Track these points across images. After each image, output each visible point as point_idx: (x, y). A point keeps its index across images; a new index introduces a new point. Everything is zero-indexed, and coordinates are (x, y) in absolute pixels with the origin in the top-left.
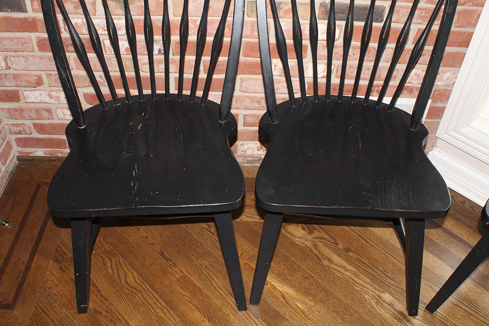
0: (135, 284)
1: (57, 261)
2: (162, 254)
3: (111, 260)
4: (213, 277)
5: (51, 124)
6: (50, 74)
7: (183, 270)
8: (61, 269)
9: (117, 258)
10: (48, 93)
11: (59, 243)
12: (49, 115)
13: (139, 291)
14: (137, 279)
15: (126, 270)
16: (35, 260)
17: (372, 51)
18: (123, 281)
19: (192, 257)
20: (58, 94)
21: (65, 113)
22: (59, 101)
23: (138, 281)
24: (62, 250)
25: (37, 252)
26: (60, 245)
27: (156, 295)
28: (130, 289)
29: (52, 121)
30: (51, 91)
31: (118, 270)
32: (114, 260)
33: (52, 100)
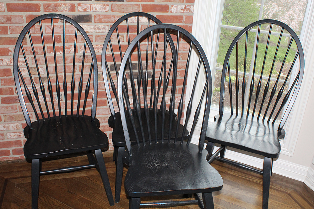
0: (58, 205)
1: (15, 203)
2: (69, 191)
3: (43, 198)
4: (96, 196)
5: (3, 142)
6: (5, 115)
7: (81, 196)
8: (18, 205)
9: (47, 197)
10: (3, 125)
11: (14, 195)
12: (3, 137)
13: (61, 207)
14: (59, 203)
15: (52, 200)
16: (3, 204)
17: (150, 90)
18: (52, 204)
19: (84, 190)
20: (9, 125)
21: (11, 135)
22: (9, 129)
23: (60, 203)
24: (16, 198)
25: (3, 201)
26: (15, 196)
27: (70, 207)
28: (56, 207)
29: (4, 141)
30: (5, 124)
31: (48, 201)
32: (45, 197)
33: (5, 129)
